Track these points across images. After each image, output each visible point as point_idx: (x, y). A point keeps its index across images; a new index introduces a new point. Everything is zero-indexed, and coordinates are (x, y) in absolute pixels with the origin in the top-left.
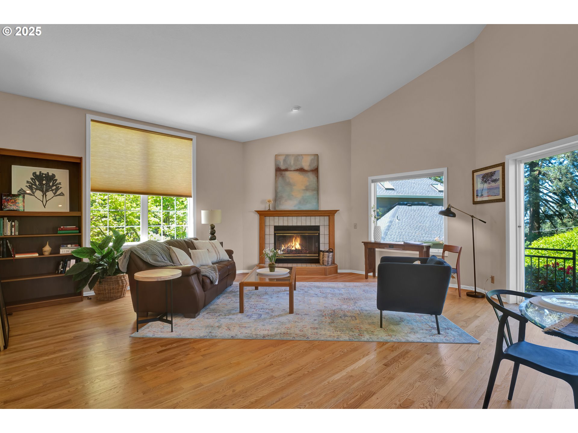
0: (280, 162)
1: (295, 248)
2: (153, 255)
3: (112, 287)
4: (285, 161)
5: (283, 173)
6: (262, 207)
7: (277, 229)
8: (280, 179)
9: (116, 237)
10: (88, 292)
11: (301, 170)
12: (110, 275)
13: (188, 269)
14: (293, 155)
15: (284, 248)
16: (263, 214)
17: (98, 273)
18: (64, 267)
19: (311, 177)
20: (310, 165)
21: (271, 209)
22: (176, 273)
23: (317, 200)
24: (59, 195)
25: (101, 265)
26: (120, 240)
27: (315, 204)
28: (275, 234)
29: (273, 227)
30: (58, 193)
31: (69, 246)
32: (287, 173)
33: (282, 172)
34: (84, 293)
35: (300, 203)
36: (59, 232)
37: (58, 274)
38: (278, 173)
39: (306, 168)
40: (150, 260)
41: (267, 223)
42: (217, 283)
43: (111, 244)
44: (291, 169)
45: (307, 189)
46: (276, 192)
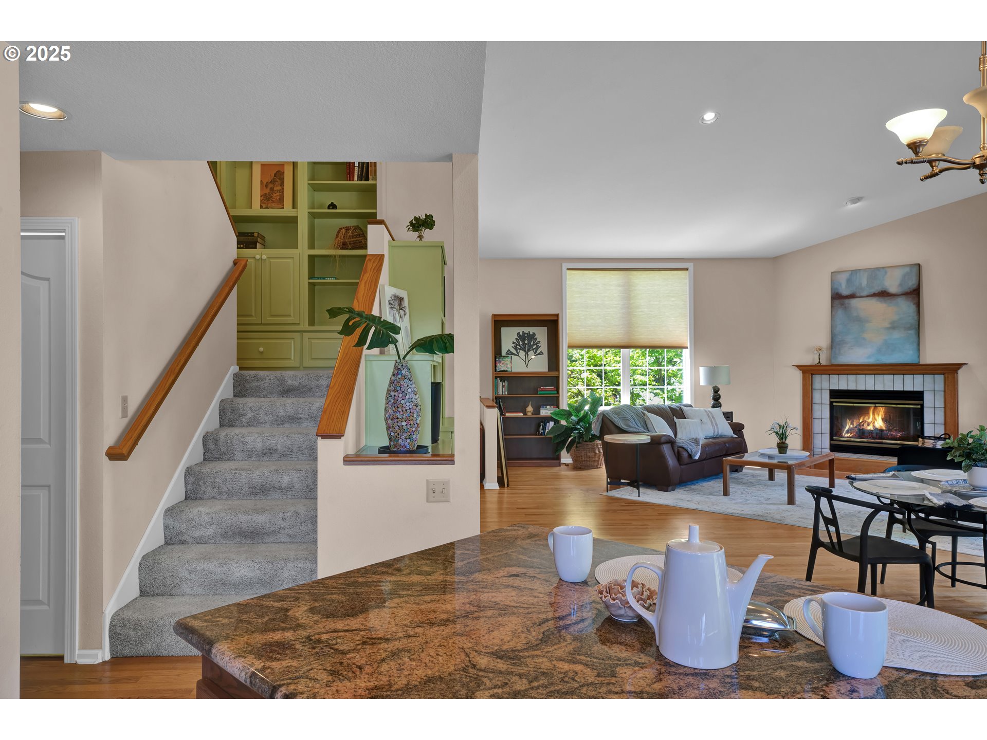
0: (840, 284)
1: (874, 426)
2: (625, 419)
3: (588, 454)
4: (849, 281)
5: (847, 301)
6: (809, 360)
7: (835, 394)
8: (840, 313)
9: (592, 399)
10: (566, 458)
11: (883, 294)
12: (586, 441)
13: (660, 437)
14: (866, 270)
15: (852, 426)
16: (809, 372)
17: (575, 437)
18: (544, 429)
19: (905, 307)
20: (901, 285)
21: (823, 362)
22: (644, 438)
23: (915, 345)
24: (538, 354)
25: (577, 429)
26: (596, 402)
27: (911, 352)
28: (831, 403)
29: (828, 391)
30: (538, 351)
31: (548, 407)
32: (854, 302)
33: (844, 300)
34: (562, 459)
35: (879, 351)
36: (539, 393)
37: (539, 435)
38: (837, 302)
39: (893, 289)
40: (622, 425)
41: (817, 385)
42: (697, 457)
43: (587, 408)
44: (862, 294)
45: (893, 327)
46: (833, 336)
